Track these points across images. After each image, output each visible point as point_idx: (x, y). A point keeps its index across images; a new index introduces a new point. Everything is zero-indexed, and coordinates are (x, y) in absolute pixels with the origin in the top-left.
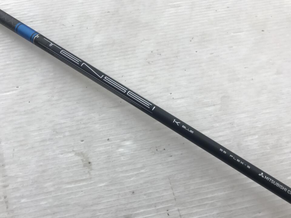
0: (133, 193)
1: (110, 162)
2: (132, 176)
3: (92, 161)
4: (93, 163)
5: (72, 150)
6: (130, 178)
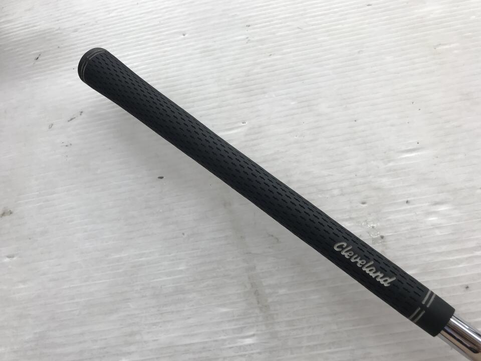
0: (467, 287)
1: (417, 237)
2: (460, 261)
5: (348, 217)
6: (458, 264)
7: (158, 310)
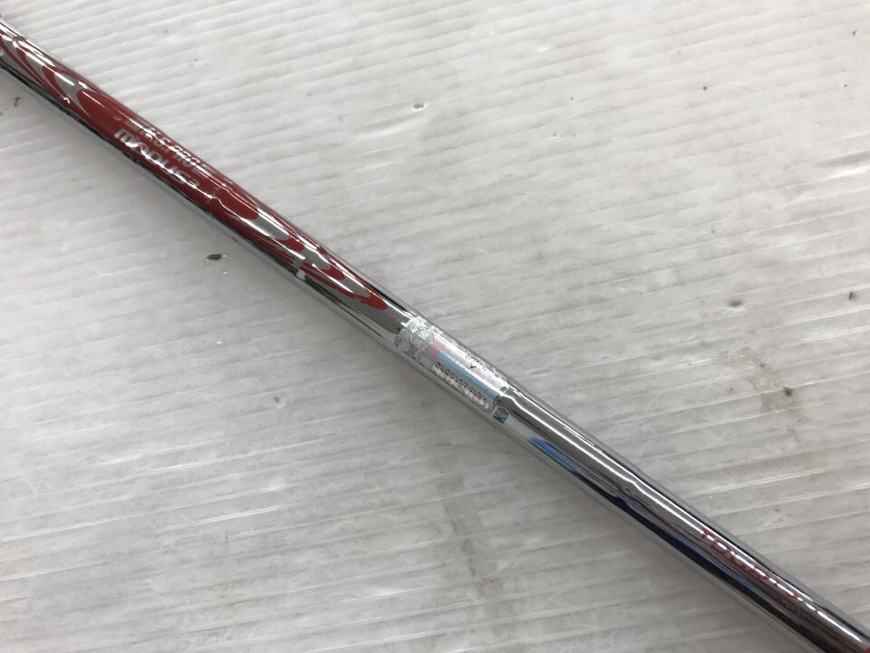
7: (223, 597)
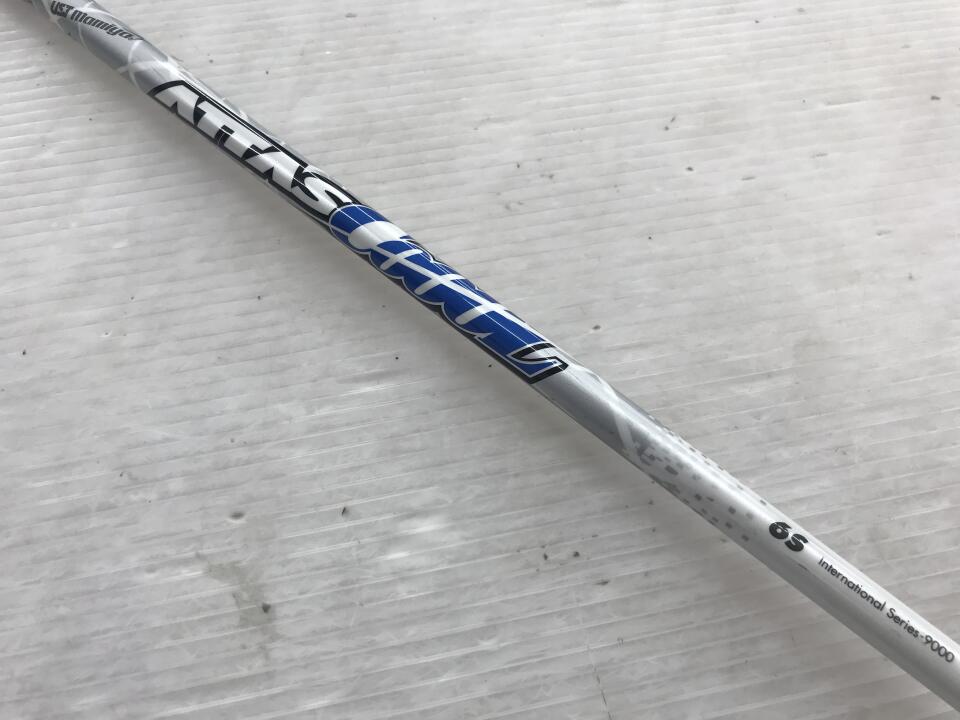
3: (278, 601)
4: (281, 612)
